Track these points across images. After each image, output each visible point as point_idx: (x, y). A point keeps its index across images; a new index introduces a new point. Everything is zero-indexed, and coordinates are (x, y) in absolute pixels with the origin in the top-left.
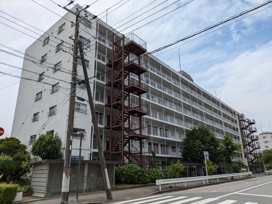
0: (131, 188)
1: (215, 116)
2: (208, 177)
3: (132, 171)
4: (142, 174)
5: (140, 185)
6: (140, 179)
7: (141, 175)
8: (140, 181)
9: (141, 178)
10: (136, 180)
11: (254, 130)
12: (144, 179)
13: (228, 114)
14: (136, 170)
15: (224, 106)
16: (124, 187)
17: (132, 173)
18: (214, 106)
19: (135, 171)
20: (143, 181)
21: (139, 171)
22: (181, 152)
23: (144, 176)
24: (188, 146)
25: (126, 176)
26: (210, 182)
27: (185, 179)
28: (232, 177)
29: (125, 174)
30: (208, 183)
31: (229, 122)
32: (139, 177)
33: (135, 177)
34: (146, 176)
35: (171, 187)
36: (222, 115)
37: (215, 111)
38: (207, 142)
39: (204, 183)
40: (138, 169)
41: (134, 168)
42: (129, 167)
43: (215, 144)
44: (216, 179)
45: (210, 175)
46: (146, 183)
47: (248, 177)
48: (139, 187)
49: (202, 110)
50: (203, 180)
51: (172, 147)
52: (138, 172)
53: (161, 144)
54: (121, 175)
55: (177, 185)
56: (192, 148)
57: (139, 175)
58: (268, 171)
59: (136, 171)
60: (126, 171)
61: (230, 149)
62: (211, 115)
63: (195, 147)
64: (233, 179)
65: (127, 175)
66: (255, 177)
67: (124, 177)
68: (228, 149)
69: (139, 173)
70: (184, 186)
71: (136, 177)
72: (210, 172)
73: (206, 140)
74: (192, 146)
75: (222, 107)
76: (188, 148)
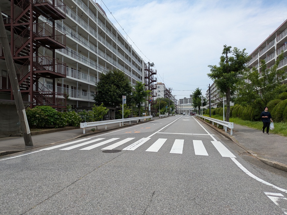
0: (46, 132)
1: (126, 62)
2: (123, 120)
3: (47, 114)
4: (59, 117)
5: (56, 129)
6: (56, 123)
7: (57, 119)
8: (56, 125)
9: (58, 122)
10: (52, 124)
11: (154, 79)
12: (61, 122)
13: (137, 62)
14: (52, 112)
15: (134, 54)
16: (38, 131)
17: (46, 116)
18: (126, 52)
19: (50, 114)
20: (60, 125)
21: (56, 114)
22: (94, 96)
23: (61, 120)
24: (103, 90)
25: (39, 120)
26: (125, 125)
27: (106, 122)
28: (139, 120)
29: (38, 117)
30: (123, 125)
31: (136, 70)
32: (55, 120)
33: (50, 121)
34: (64, 120)
35: (93, 130)
36: (132, 62)
37: (127, 57)
38: (122, 87)
39: (120, 126)
40: (54, 112)
41: (49, 110)
42: (42, 110)
43: (128, 90)
44: (129, 122)
45: (125, 118)
46: (63, 127)
47: (150, 120)
48: (56, 131)
49: (116, 53)
50: (119, 123)
51: (83, 91)
52: (54, 115)
53: (72, 86)
54: (33, 119)
55: (99, 128)
56: (106, 92)
57: (56, 118)
58: (161, 115)
59: (52, 114)
60: (40, 114)
61: (141, 94)
62: (123, 61)
63: (110, 92)
64: (140, 122)
65: (41, 118)
66: (154, 120)
67: (37, 121)
68: (139, 95)
69: (56, 116)
70: (105, 129)
71: (52, 120)
72: (126, 115)
73: (121, 85)
74: (107, 90)
75: (132, 54)
76: (102, 92)
